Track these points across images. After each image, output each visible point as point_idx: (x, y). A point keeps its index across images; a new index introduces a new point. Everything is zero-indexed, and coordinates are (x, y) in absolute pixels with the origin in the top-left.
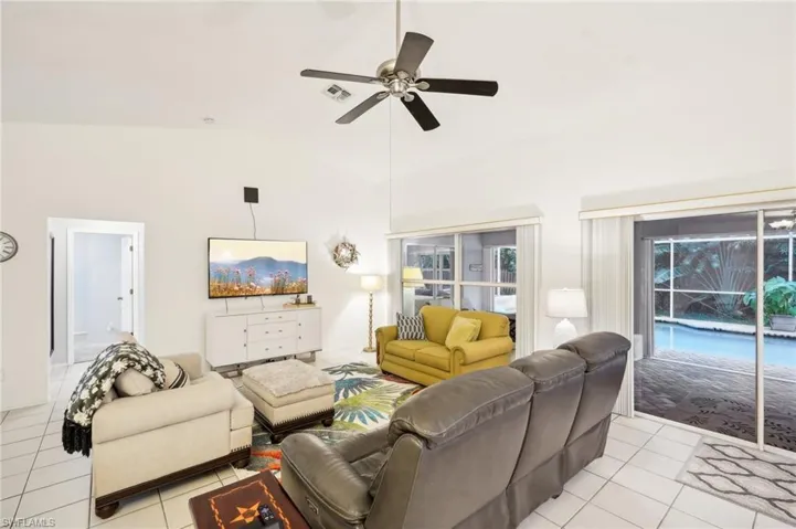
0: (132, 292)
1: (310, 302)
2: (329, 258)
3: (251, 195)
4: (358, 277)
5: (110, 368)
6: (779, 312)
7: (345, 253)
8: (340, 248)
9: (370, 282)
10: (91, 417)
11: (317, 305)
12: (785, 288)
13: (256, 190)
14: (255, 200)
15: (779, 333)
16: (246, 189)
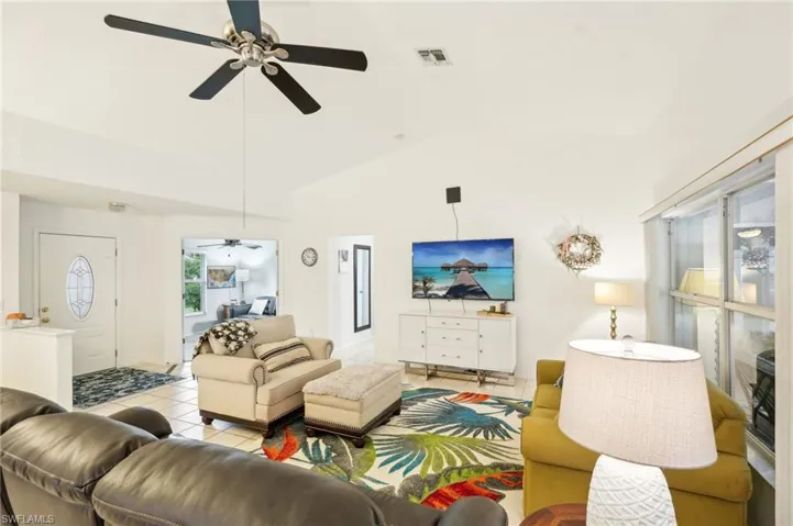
2: (551, 256)
4: (593, 282)
7: (578, 249)
9: (602, 292)
13: (458, 189)
14: (458, 199)
16: (448, 190)
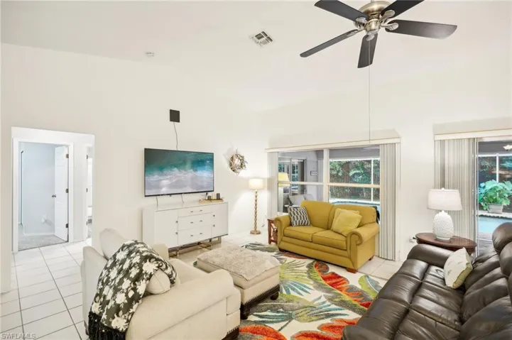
0: (67, 191)
1: (218, 198)
2: (227, 165)
3: (175, 116)
4: (247, 180)
5: (142, 270)
6: (493, 202)
7: (237, 162)
8: (234, 158)
9: (256, 183)
10: (128, 321)
11: (225, 200)
12: (497, 187)
13: (179, 112)
14: (178, 120)
15: (492, 215)
16: (171, 110)
